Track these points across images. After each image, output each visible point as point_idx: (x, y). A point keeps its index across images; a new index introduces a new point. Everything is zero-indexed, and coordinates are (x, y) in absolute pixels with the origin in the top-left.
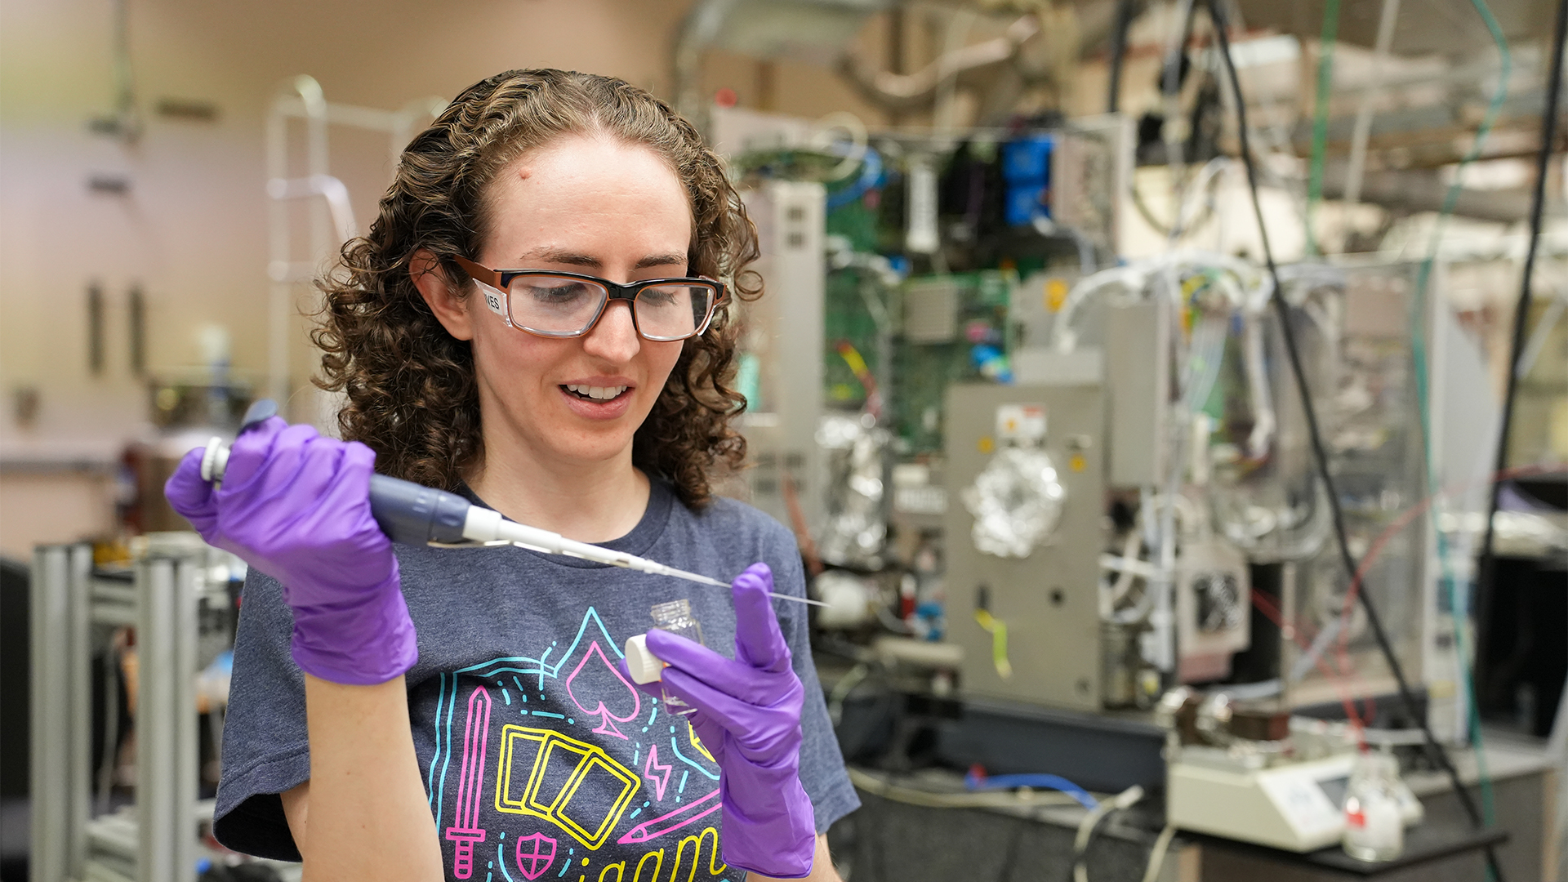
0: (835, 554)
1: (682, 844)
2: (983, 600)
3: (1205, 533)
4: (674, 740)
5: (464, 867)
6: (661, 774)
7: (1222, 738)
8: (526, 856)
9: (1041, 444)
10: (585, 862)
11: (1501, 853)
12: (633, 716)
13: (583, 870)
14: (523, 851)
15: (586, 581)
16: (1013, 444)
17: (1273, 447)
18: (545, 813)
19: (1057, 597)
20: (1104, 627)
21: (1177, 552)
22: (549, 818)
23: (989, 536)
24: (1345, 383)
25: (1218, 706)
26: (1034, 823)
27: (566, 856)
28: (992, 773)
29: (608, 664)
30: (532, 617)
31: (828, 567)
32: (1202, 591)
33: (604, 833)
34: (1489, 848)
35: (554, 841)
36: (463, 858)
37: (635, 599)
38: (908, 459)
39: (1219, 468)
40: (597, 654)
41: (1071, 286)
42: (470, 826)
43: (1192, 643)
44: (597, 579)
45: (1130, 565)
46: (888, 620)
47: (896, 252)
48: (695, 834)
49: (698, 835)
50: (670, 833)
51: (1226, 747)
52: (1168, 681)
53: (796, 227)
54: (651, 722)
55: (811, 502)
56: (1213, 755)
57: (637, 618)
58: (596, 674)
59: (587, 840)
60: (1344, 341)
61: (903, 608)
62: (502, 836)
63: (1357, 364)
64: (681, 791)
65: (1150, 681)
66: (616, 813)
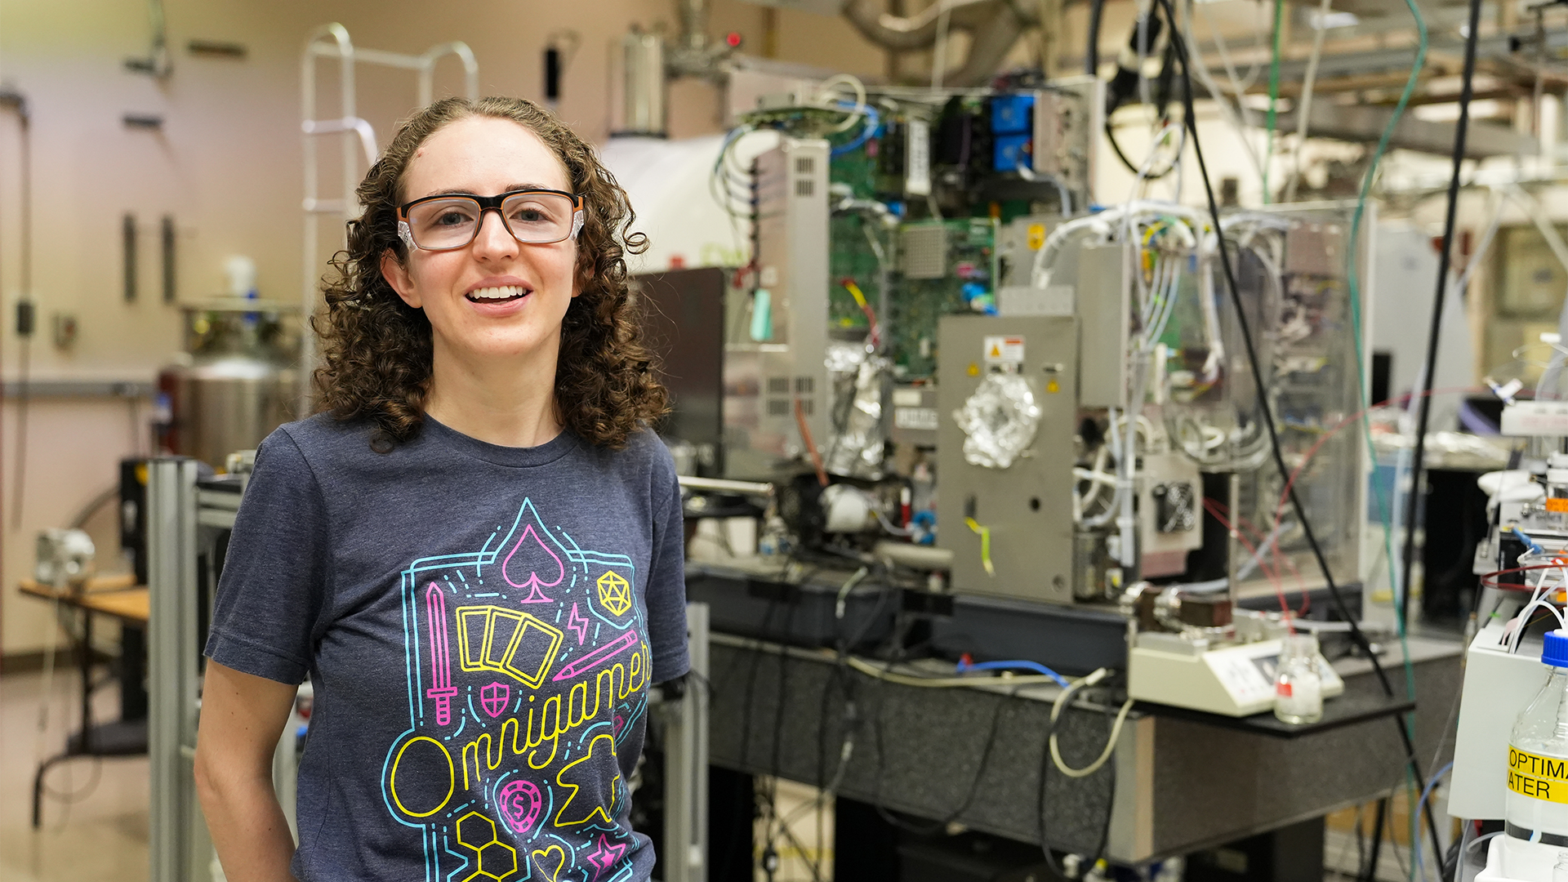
0: (840, 469)
1: (599, 677)
2: (971, 510)
3: (1165, 447)
4: (589, 599)
5: (443, 716)
6: (581, 624)
7: (1175, 624)
8: (488, 700)
9: (1020, 369)
10: (532, 698)
11: (1410, 719)
12: (559, 581)
13: (531, 705)
14: (485, 697)
15: (522, 477)
16: (997, 370)
17: (1222, 371)
18: (498, 667)
19: (1035, 504)
20: (1077, 529)
21: (1139, 464)
22: (501, 670)
23: (976, 451)
24: (1288, 316)
25: (1171, 597)
26: (1015, 700)
27: (517, 696)
28: (977, 659)
29: (539, 541)
30: (482, 508)
31: (834, 479)
32: (1161, 498)
33: (541, 676)
34: (1399, 713)
35: (507, 687)
36: (443, 709)
37: (559, 490)
38: (905, 383)
39: (1176, 389)
40: (531, 534)
41: (1050, 230)
42: (445, 686)
43: (1151, 544)
44: (530, 475)
45: (1098, 476)
46: (888, 526)
47: (894, 197)
48: (608, 668)
49: (610, 669)
50: (590, 669)
51: (1177, 632)
52: (1130, 576)
53: (805, 177)
54: (572, 585)
55: (820, 421)
56: (1168, 638)
57: (561, 505)
58: (531, 550)
59: (531, 682)
60: (1286, 280)
61: (901, 515)
62: (470, 688)
63: (1298, 298)
64: (596, 637)
65: (1116, 576)
66: (549, 658)
